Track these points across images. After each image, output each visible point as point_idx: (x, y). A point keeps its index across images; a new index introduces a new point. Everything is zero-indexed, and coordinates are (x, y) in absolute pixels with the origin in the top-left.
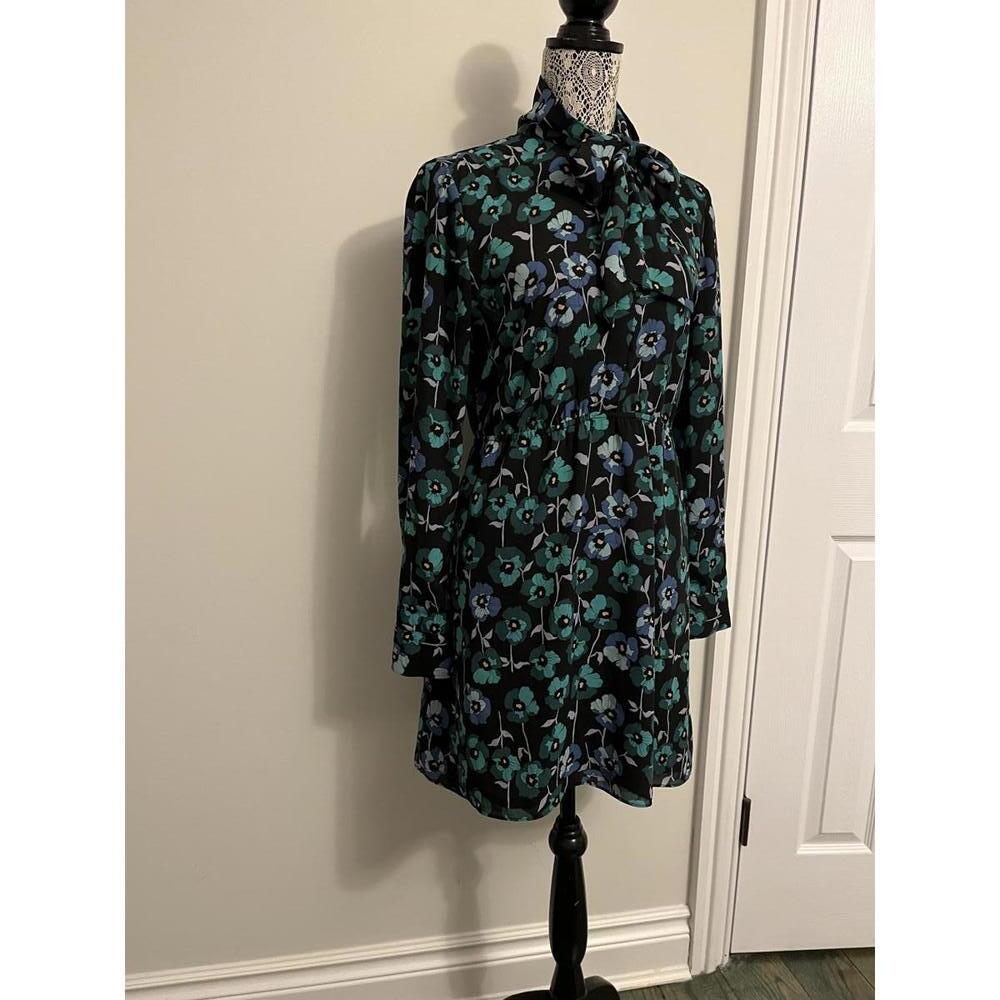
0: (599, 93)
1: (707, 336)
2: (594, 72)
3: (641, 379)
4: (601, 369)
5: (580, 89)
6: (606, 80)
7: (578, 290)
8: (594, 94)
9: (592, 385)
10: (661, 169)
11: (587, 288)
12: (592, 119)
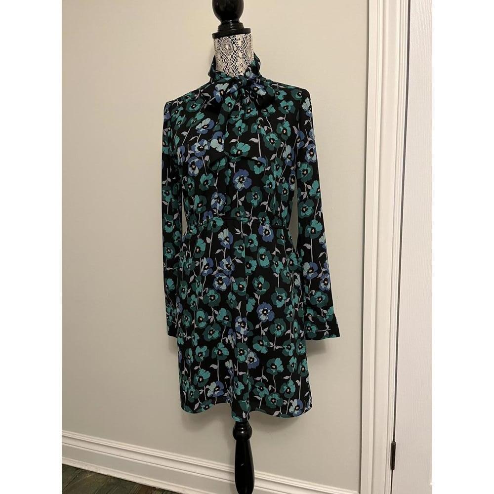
0: (232, 56)
1: (303, 174)
2: (227, 47)
3: (238, 200)
4: (216, 196)
5: (223, 57)
6: (235, 49)
7: (200, 158)
8: (229, 57)
9: (212, 204)
10: (258, 89)
11: (204, 157)
12: (231, 70)
